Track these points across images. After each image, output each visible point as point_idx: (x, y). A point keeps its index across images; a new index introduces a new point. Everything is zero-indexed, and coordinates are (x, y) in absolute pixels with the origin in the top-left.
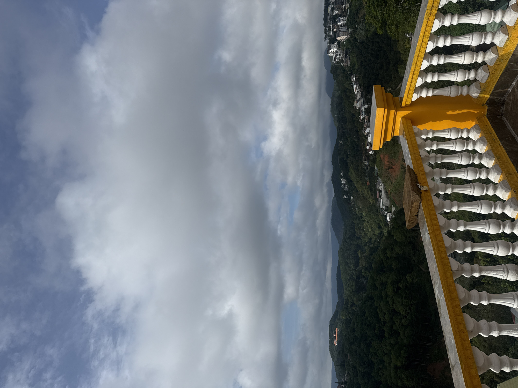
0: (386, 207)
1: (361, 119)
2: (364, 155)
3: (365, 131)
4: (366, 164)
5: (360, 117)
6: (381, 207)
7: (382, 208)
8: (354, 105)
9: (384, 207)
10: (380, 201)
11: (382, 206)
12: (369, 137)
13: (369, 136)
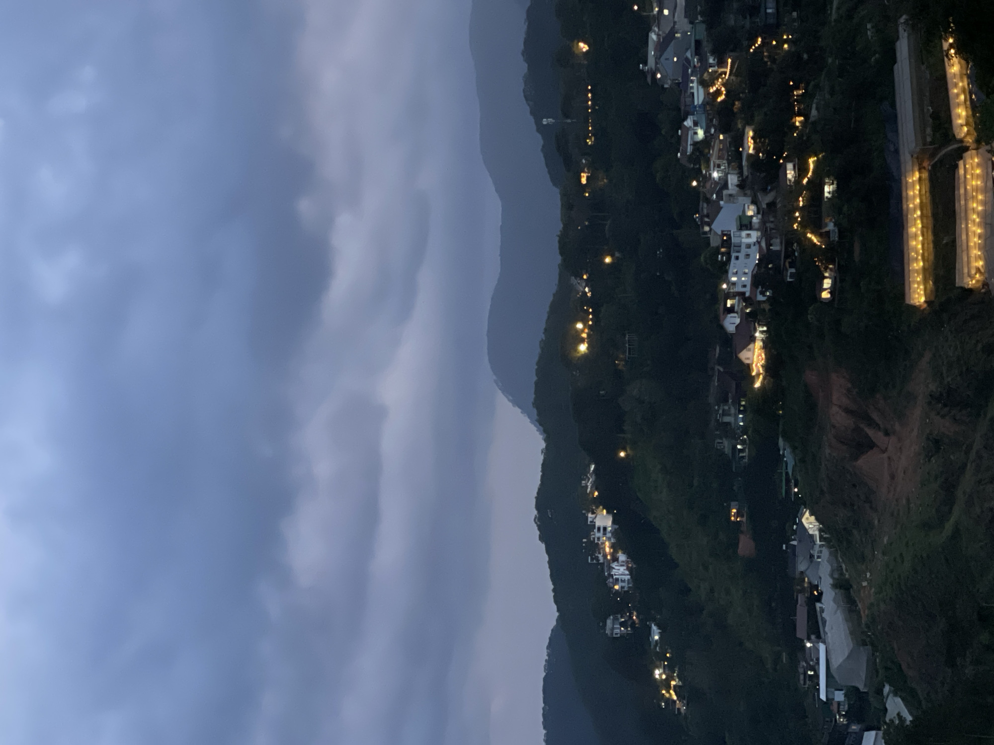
0: (852, 692)
1: (689, 149)
2: (717, 367)
3: (712, 221)
4: (728, 424)
5: (679, 138)
6: (823, 697)
7: (829, 700)
8: (645, 63)
9: (839, 696)
10: (818, 659)
11: (827, 686)
12: (737, 258)
13: (734, 255)
